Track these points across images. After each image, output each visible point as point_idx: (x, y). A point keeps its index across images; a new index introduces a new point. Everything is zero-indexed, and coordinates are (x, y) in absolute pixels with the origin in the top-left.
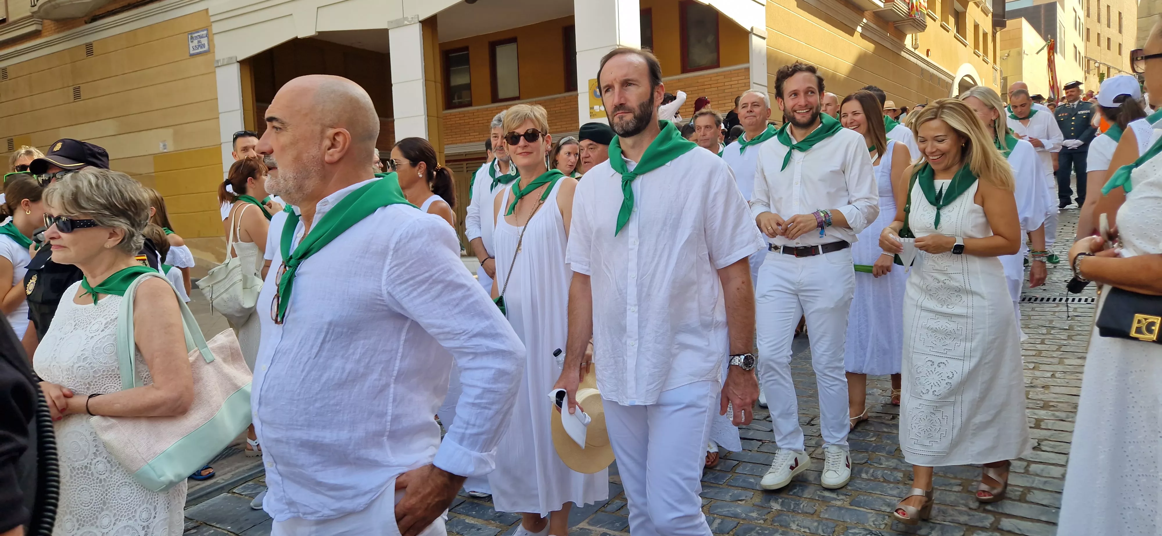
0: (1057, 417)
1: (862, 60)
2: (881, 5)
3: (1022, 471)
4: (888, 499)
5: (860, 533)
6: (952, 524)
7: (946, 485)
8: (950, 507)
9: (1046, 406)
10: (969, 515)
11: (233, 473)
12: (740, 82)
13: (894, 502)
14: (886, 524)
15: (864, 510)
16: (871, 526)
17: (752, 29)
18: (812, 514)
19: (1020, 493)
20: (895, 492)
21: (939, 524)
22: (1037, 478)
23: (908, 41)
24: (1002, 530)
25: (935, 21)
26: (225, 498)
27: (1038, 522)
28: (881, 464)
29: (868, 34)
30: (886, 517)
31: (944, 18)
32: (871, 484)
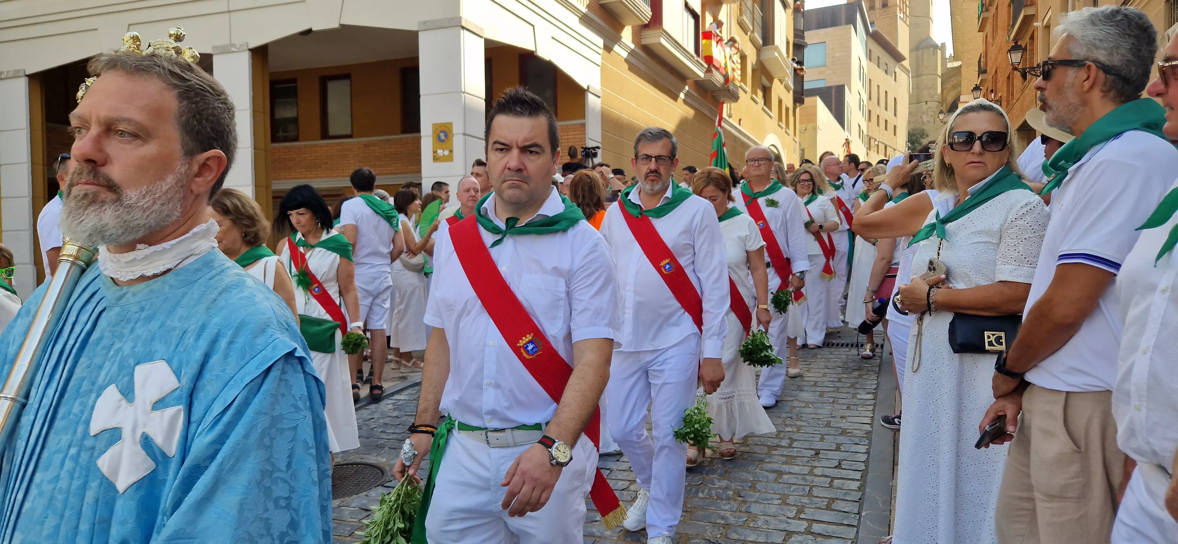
0: (853, 441)
1: (684, 124)
2: (702, 75)
3: (828, 486)
6: (775, 531)
7: (767, 500)
8: (772, 518)
9: (843, 432)
10: (788, 523)
12: (576, 136)
13: (727, 515)
14: (721, 534)
15: (703, 523)
16: (709, 536)
17: (588, 87)
19: (826, 503)
20: (727, 507)
21: (765, 531)
22: (839, 491)
23: (725, 111)
24: (814, 533)
25: (746, 93)
28: (714, 485)
29: (689, 101)
30: (721, 528)
31: (754, 92)
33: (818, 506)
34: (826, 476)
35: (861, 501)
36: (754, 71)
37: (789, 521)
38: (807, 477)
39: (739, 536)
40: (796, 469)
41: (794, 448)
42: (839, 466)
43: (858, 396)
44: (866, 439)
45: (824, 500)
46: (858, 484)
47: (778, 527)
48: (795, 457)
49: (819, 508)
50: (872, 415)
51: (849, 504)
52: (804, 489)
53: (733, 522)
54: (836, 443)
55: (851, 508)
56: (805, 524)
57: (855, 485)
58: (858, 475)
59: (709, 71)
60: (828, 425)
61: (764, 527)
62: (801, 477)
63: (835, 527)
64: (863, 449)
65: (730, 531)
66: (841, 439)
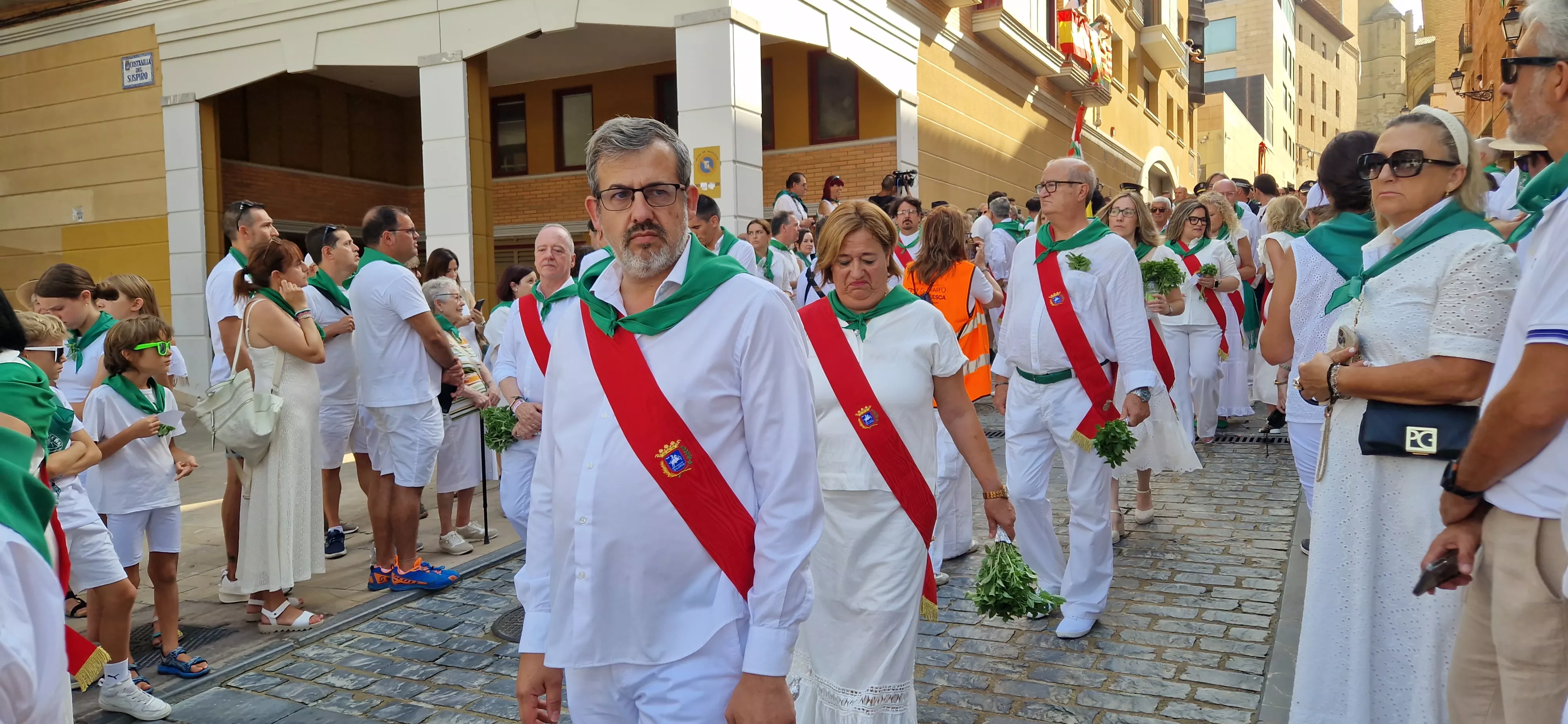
0: (1260, 575)
1: (1032, 138)
2: (1057, 70)
3: (1222, 636)
4: (1072, 670)
5: (1041, 709)
6: (1144, 696)
7: (1136, 653)
8: (1141, 678)
9: (1248, 562)
10: (1163, 686)
11: (226, 660)
12: (884, 159)
13: (1078, 673)
14: (1070, 699)
15: (1045, 683)
16: (1053, 701)
17: (900, 93)
18: (985, 689)
19: (1218, 659)
20: (1079, 663)
21: (1130, 696)
22: (1237, 642)
23: (1089, 116)
24: (1199, 700)
25: (1121, 91)
26: (216, 694)
27: (1237, 691)
29: (1040, 105)
30: (1070, 691)
31: (1132, 89)
32: (1052, 653)
33: (1206, 663)
34: (1220, 622)
35: (1267, 657)
36: (1131, 60)
37: (1165, 682)
38: (1193, 623)
39: (1095, 702)
40: (1178, 612)
41: (1176, 582)
42: (1238, 609)
43: (1271, 512)
44: (1278, 572)
45: (1215, 655)
46: (1264, 634)
47: (1149, 691)
48: (1176, 595)
49: (1208, 666)
50: (1289, 538)
51: (1250, 662)
52: (1188, 640)
53: (1087, 683)
54: (1237, 577)
55: (1252, 668)
56: (1187, 688)
57: (1260, 635)
58: (1265, 622)
59: (1067, 64)
60: (1226, 551)
61: (1129, 690)
62: (1185, 622)
63: (1229, 692)
64: (1274, 585)
65: (1081, 695)
66: (1243, 571)
